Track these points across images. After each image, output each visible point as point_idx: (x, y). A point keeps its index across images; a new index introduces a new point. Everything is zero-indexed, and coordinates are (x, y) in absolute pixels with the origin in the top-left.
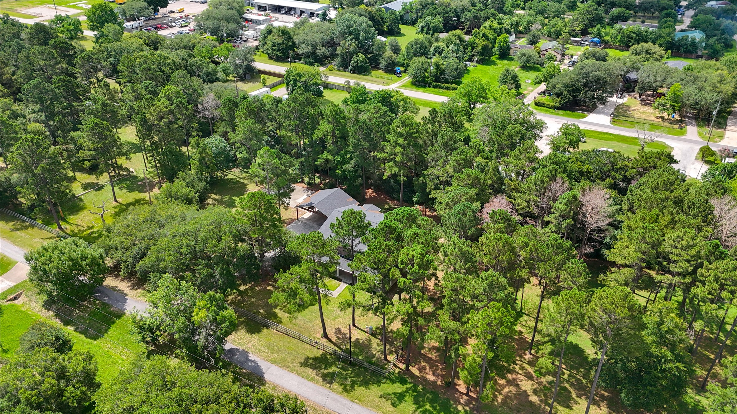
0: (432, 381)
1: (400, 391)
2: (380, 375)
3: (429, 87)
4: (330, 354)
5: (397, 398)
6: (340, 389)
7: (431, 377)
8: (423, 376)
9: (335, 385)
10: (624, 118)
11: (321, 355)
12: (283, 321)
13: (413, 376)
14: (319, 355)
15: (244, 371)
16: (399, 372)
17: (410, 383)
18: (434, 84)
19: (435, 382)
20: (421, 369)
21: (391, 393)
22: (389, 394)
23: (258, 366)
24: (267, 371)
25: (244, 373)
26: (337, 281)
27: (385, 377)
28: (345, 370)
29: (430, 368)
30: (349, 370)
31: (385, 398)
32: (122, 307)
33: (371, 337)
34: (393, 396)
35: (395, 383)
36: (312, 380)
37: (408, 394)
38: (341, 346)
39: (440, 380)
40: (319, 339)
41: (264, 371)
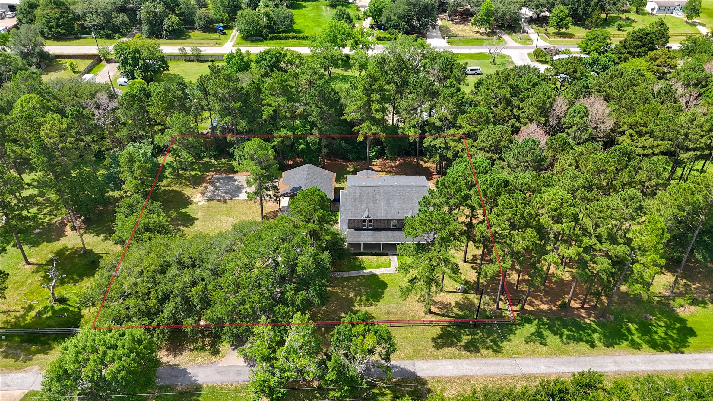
0: (548, 310)
1: (533, 330)
2: (507, 324)
3: (266, 40)
4: (449, 326)
5: (538, 337)
6: (490, 352)
7: (545, 307)
8: (538, 309)
9: (484, 352)
10: (455, 38)
11: (442, 331)
12: (373, 315)
13: (530, 312)
14: (440, 332)
15: (394, 380)
16: (518, 314)
17: (535, 319)
18: (271, 35)
19: (550, 309)
20: (531, 304)
21: (529, 335)
22: (530, 337)
23: (401, 368)
24: (414, 369)
25: (396, 382)
26: (384, 257)
27: (512, 325)
28: (476, 334)
29: (536, 300)
30: (478, 333)
31: (531, 342)
32: (190, 380)
33: (465, 295)
34: (533, 337)
35: (524, 325)
36: (460, 357)
37: (542, 330)
38: (450, 315)
39: (552, 306)
40: (424, 317)
41: (412, 370)
